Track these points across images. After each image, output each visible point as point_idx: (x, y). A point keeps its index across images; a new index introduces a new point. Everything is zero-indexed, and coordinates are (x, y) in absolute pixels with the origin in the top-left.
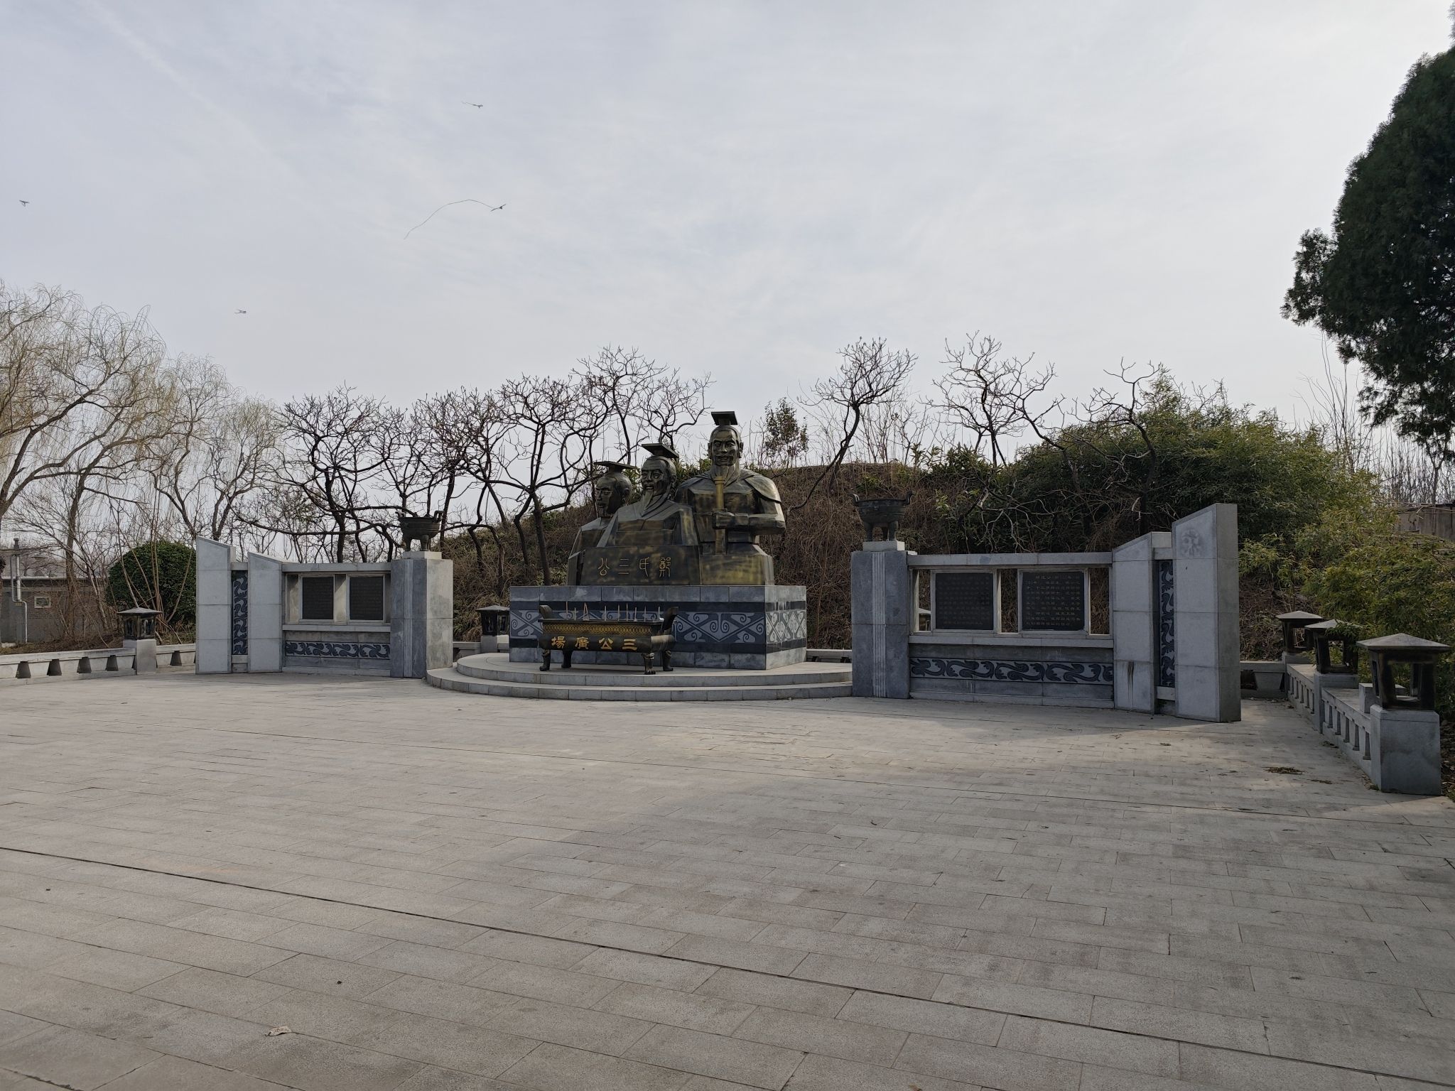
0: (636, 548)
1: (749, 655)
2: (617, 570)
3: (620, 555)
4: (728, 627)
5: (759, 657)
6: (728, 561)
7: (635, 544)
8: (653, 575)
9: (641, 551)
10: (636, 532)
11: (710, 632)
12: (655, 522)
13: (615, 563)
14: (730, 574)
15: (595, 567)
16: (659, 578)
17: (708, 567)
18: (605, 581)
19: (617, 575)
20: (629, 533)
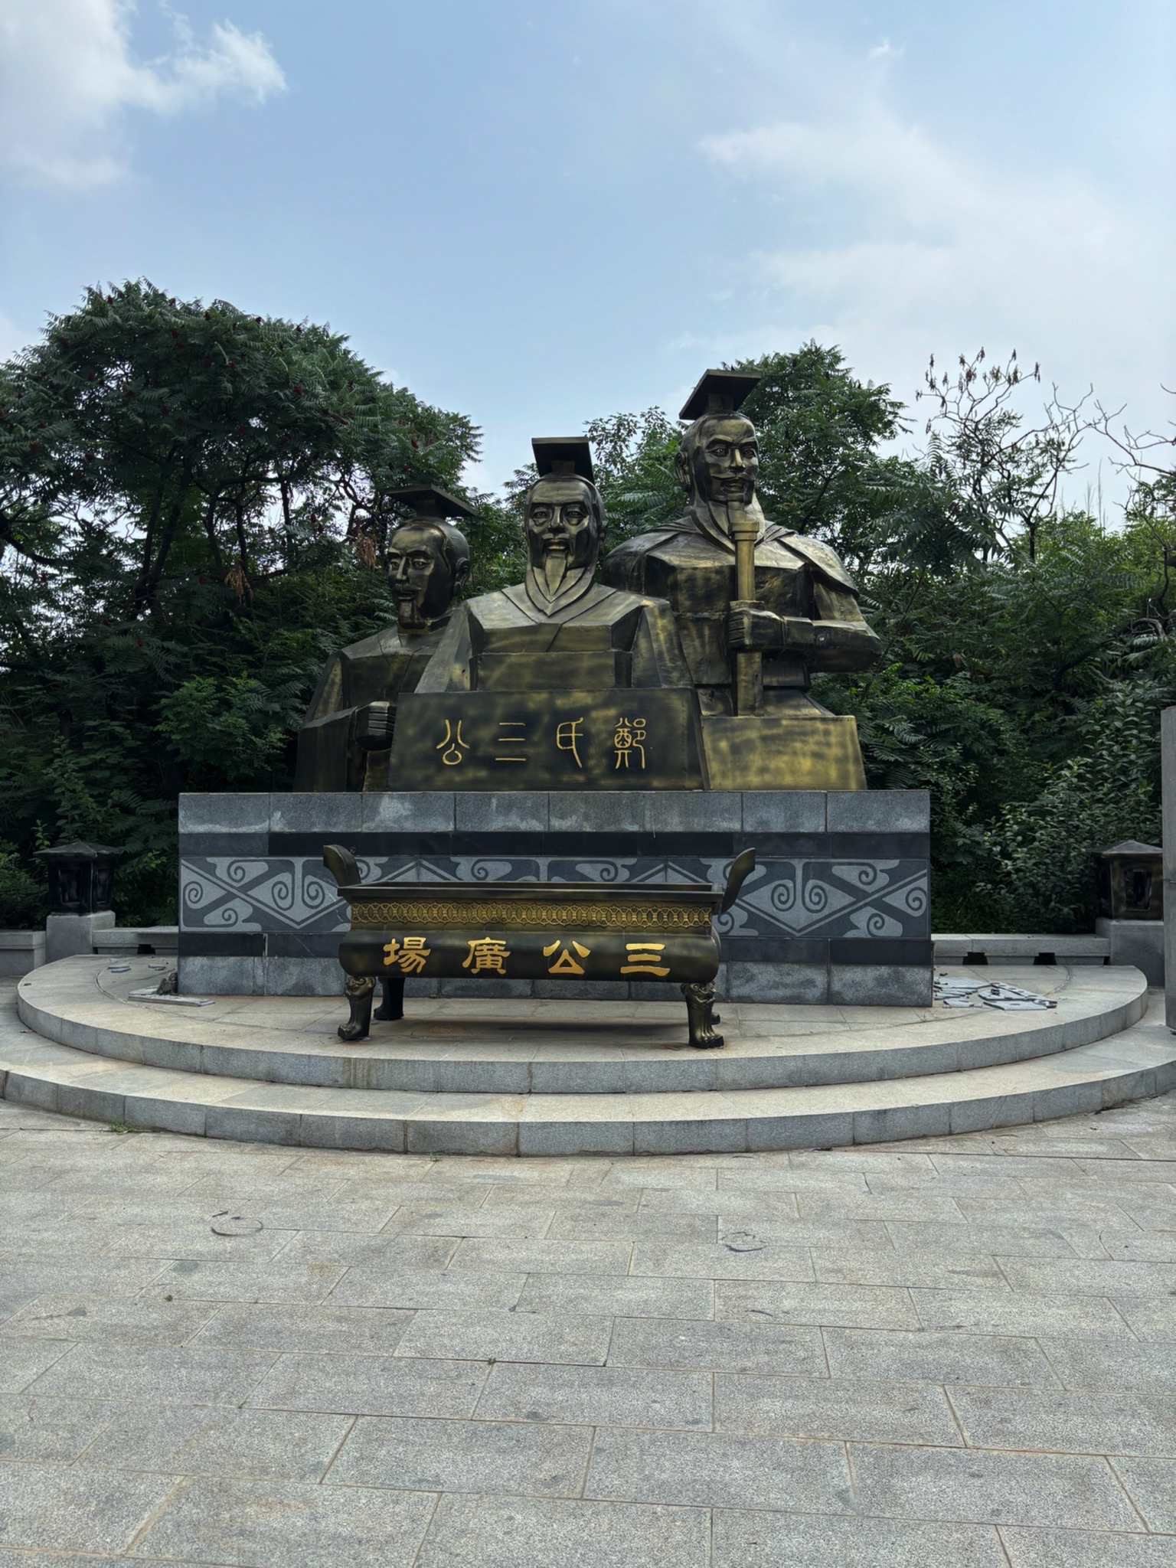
0: (543, 696)
1: (884, 971)
2: (491, 750)
3: (499, 711)
4: (824, 898)
5: (916, 975)
6: (775, 731)
7: (535, 687)
8: (597, 765)
9: (560, 702)
10: (535, 656)
11: (774, 911)
12: (587, 630)
13: (485, 733)
14: (781, 762)
15: (428, 744)
16: (612, 771)
17: (724, 745)
18: (458, 779)
19: (489, 763)
20: (514, 657)
